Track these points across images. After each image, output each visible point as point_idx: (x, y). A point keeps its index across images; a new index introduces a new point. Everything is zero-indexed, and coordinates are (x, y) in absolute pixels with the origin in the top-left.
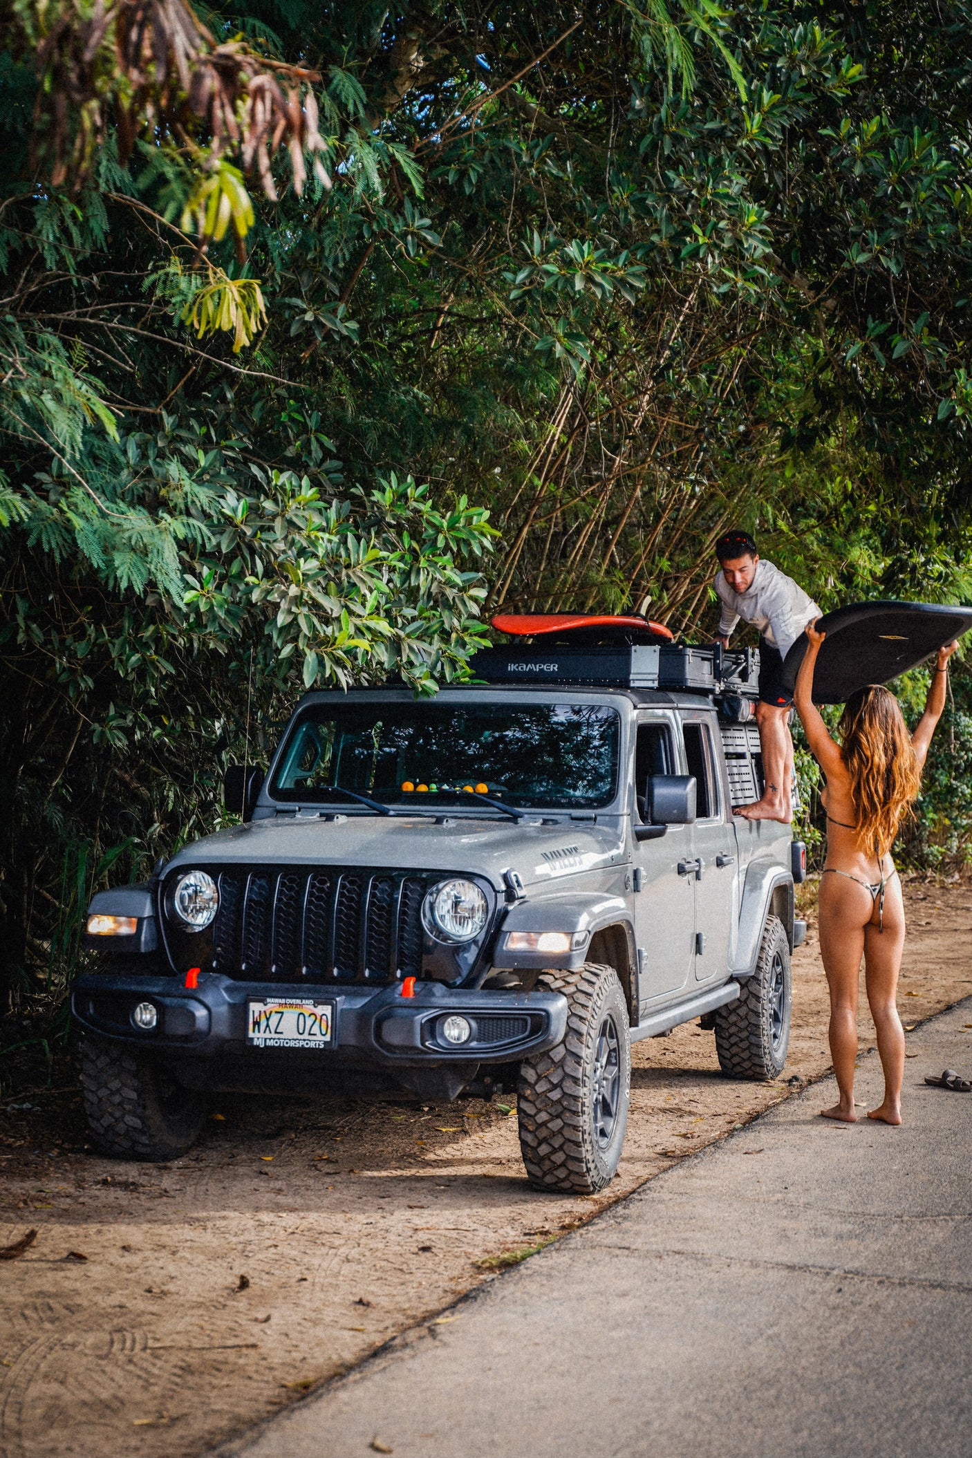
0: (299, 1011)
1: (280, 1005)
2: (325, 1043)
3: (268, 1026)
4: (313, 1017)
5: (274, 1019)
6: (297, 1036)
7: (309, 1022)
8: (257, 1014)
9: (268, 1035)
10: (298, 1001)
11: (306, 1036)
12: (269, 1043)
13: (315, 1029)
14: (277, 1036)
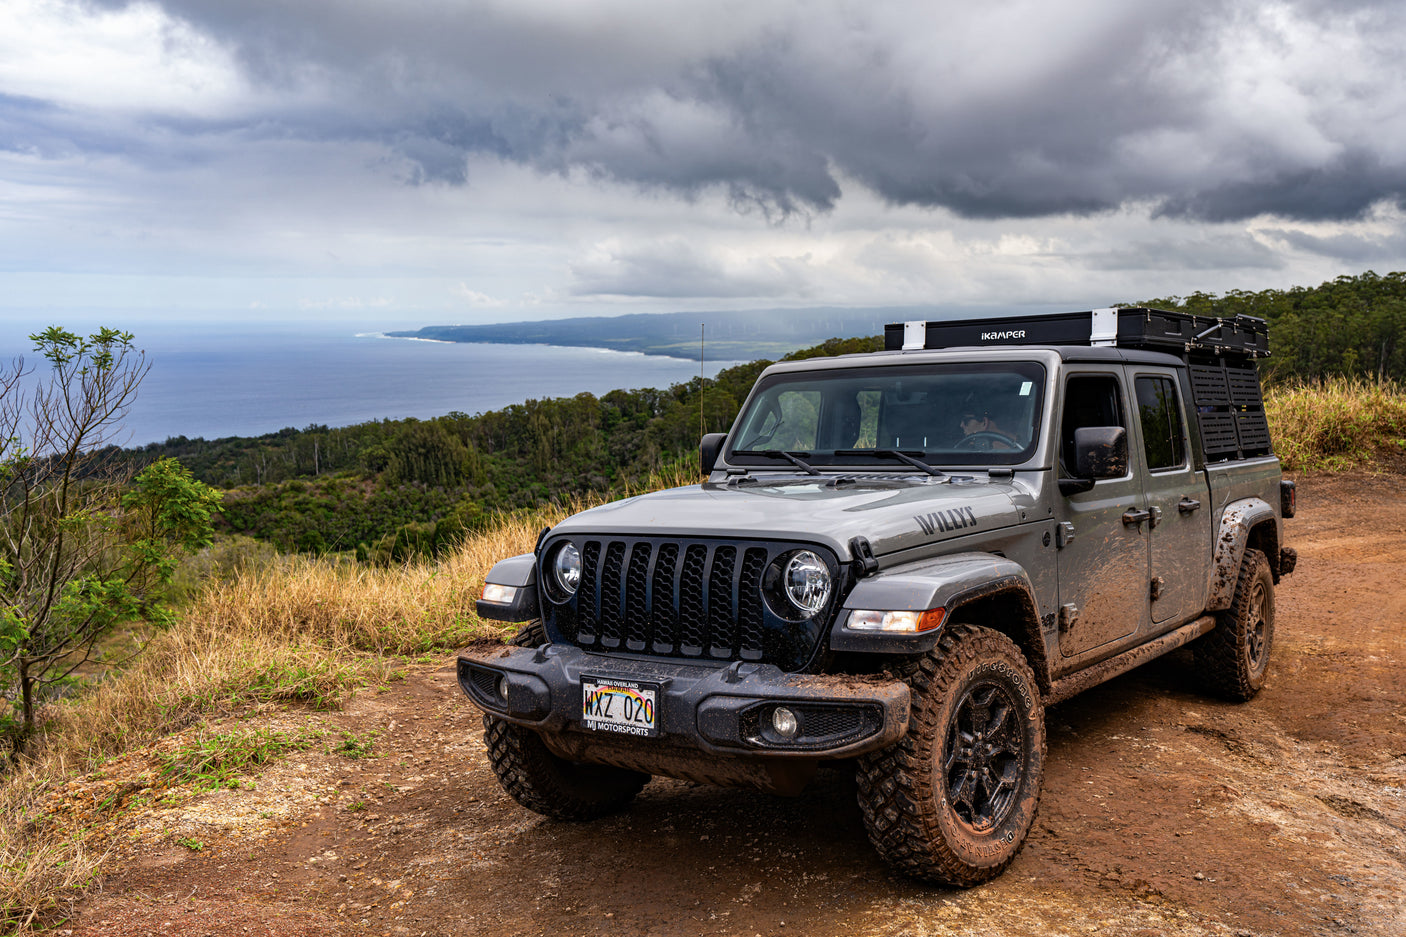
0: (627, 694)
1: (609, 686)
2: (649, 730)
3: (599, 708)
4: (639, 702)
5: (605, 701)
6: (625, 721)
7: (636, 707)
8: (589, 695)
9: (598, 718)
10: (624, 684)
11: (632, 722)
12: (601, 727)
13: (641, 716)
14: (607, 719)
